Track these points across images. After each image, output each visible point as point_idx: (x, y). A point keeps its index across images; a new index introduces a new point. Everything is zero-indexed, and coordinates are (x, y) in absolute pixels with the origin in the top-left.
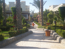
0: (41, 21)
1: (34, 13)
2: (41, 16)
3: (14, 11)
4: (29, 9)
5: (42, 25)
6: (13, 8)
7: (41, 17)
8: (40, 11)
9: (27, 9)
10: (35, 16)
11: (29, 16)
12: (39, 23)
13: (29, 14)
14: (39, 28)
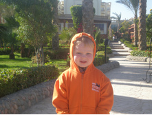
0: (139, 38)
1: (121, 19)
2: (139, 26)
3: (76, 15)
4: (109, 10)
5: (142, 50)
6: (74, 9)
7: (139, 30)
8: (136, 16)
9: (104, 11)
10: (124, 27)
11: (108, 27)
12: (134, 44)
13: (109, 22)
14: (134, 55)
